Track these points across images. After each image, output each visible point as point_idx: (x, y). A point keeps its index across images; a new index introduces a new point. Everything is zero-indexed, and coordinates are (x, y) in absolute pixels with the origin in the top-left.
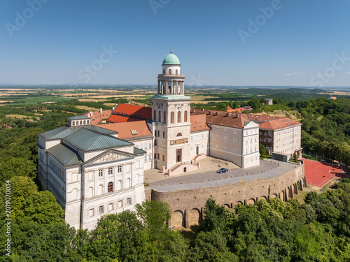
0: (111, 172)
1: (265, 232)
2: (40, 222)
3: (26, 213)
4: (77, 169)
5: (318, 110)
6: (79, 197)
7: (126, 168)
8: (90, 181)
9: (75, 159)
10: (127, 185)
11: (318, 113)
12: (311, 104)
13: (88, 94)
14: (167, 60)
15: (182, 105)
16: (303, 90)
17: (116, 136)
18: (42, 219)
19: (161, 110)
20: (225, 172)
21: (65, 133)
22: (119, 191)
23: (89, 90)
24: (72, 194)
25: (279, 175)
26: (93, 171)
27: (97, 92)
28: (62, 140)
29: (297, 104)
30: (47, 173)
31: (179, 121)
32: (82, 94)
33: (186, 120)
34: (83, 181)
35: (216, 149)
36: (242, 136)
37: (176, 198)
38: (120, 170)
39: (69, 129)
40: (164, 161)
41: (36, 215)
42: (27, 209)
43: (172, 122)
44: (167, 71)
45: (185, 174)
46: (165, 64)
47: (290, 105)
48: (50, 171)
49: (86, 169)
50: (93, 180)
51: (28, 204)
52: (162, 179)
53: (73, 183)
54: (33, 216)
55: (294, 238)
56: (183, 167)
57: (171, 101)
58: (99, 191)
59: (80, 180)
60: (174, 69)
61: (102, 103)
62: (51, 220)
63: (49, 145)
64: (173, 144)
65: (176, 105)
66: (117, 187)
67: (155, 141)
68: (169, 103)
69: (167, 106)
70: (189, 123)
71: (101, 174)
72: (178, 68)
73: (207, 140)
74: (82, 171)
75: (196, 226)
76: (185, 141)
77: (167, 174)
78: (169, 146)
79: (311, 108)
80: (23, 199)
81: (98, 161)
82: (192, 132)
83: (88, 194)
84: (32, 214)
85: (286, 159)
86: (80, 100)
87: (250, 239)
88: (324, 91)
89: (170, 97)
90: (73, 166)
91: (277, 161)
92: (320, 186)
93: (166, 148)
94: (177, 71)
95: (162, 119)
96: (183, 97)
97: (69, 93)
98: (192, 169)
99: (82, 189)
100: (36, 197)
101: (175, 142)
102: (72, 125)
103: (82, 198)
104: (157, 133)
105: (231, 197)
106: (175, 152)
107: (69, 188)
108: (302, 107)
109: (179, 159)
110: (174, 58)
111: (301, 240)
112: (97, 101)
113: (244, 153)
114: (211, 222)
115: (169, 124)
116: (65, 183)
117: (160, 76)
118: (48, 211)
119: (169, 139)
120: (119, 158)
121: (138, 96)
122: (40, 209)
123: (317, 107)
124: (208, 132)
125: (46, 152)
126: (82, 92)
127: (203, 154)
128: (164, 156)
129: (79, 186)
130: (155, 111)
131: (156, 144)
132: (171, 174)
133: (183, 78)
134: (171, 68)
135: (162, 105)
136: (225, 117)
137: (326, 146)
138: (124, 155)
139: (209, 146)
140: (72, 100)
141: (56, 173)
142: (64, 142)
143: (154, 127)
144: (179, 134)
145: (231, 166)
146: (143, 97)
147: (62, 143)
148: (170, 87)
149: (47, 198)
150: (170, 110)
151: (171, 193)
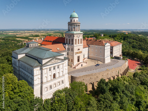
0: (54, 69)
1: (126, 92)
2: (22, 97)
3: (15, 93)
4: (39, 68)
5: (121, 38)
6: (40, 82)
7: (61, 66)
8: (45, 74)
9: (37, 63)
10: (61, 75)
11: (121, 39)
12: (118, 36)
13: (20, 33)
14: (72, 15)
15: (80, 36)
16: (111, 30)
17: (51, 51)
18: (23, 95)
19: (70, 38)
20: (98, 65)
21: (27, 50)
22: (58, 77)
23: (21, 31)
24: (37, 81)
25: (121, 66)
26: (47, 69)
27: (24, 32)
28: (26, 54)
29: (113, 36)
30: (19, 71)
31: (79, 43)
32: (18, 33)
33: (81, 43)
34: (42, 74)
35: (91, 55)
36: (104, 50)
37: (83, 79)
38: (58, 68)
39: (28, 49)
40: (72, 62)
41: (20, 94)
42: (15, 91)
43: (76, 44)
44: (73, 20)
45: (82, 67)
46: (71, 17)
47: (110, 36)
48: (21, 69)
49: (44, 68)
50: (47, 73)
51: (15, 88)
52: (73, 70)
53: (37, 75)
54: (19, 94)
55: (135, 93)
56: (81, 64)
57: (75, 34)
58: (49, 79)
59: (40, 73)
60: (76, 19)
61: (28, 37)
62: (28, 95)
63: (20, 57)
64: (76, 54)
65: (77, 36)
66: (57, 76)
67: (68, 53)
68: (75, 35)
69: (74, 36)
70: (82, 44)
71: (50, 70)
72: (77, 19)
73: (87, 52)
74: (41, 69)
75: (91, 91)
76: (81, 52)
77: (75, 68)
78: (74, 55)
79: (118, 38)
80: (12, 86)
81: (49, 64)
82: (84, 48)
83: (44, 80)
84: (18, 93)
85: (120, 58)
86: (17, 36)
87: (122, 96)
88: (120, 31)
89: (75, 32)
90: (37, 67)
91: (117, 60)
92: (134, 69)
93: (73, 56)
94: (77, 20)
95: (71, 43)
96: (79, 32)
97: (11, 33)
98: (84, 65)
99: (42, 78)
100: (19, 84)
101: (77, 53)
102: (30, 46)
103: (42, 83)
104: (69, 49)
105: (105, 76)
106: (77, 58)
107: (35, 78)
108: (115, 37)
109: (78, 61)
110: (75, 14)
111: (138, 94)
112: (25, 36)
113: (105, 57)
114: (104, 89)
115: (75, 45)
116: (33, 75)
117: (69, 23)
118: (26, 91)
119: (75, 52)
120: (58, 62)
121: (43, 33)
122: (22, 90)
123: (121, 37)
124: (88, 48)
125: (19, 60)
126: (18, 32)
127: (86, 58)
128: (72, 60)
129: (40, 76)
130: (67, 39)
131: (68, 54)
132: (77, 68)
133: (80, 24)
134: (75, 19)
135: (71, 36)
136: (95, 41)
137: (132, 53)
138: (60, 60)
139: (88, 54)
140: (13, 36)
141: (25, 71)
142: (27, 55)
143: (67, 47)
144: (79, 49)
145: (100, 63)
146: (46, 34)
147: (26, 55)
148: (74, 28)
149: (25, 84)
150: (75, 38)
151: (81, 77)
